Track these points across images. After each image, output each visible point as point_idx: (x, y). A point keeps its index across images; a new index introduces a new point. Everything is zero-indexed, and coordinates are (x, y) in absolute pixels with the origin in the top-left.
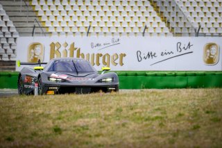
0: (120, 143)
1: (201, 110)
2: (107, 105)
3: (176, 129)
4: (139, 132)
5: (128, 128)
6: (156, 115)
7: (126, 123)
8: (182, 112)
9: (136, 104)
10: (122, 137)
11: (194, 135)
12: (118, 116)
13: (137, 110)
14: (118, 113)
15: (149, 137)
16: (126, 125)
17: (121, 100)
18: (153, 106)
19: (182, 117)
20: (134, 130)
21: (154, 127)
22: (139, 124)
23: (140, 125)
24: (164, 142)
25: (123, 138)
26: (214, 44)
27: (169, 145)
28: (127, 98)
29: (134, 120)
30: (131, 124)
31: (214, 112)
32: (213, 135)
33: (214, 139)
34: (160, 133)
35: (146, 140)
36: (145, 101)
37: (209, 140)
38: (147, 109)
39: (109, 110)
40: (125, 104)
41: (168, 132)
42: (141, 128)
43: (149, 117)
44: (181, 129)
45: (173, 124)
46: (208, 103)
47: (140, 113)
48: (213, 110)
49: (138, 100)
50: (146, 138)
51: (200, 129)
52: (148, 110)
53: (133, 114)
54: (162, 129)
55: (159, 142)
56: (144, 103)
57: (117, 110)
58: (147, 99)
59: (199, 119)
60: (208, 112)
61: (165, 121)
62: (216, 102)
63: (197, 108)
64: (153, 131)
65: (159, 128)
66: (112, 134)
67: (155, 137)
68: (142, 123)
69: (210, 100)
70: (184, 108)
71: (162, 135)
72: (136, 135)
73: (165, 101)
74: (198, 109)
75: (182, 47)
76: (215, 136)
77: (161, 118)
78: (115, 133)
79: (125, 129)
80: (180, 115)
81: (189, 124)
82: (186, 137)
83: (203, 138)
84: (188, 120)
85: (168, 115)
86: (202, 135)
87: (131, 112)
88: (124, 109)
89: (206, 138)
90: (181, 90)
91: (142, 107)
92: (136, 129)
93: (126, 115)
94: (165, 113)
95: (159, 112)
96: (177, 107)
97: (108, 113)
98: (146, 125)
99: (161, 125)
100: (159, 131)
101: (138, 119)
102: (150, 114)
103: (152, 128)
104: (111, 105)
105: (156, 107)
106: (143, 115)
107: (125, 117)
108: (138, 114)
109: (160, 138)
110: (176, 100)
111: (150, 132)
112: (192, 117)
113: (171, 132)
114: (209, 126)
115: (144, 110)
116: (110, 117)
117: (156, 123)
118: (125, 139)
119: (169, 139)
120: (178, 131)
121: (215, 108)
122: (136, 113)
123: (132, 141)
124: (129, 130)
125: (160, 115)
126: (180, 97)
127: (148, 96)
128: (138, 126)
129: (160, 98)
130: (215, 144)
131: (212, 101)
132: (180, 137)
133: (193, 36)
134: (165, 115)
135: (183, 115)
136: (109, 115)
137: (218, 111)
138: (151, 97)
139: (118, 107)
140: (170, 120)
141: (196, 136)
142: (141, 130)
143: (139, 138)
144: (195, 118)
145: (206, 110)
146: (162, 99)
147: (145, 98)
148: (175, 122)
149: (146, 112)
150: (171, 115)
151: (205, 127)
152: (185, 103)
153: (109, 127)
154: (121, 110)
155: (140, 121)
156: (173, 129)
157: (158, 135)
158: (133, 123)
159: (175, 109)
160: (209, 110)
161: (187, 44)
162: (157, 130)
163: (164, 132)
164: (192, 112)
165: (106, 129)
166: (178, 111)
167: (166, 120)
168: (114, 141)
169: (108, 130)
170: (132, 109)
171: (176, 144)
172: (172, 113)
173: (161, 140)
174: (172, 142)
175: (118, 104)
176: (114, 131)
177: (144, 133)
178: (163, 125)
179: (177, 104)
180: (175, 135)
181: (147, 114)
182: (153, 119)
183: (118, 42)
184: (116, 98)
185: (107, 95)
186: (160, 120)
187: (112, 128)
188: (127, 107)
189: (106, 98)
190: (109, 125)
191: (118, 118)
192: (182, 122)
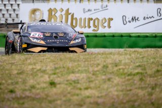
0: (106, 95)
2: (95, 62)
3: (154, 83)
4: (123, 85)
5: (113, 82)
6: (137, 71)
7: (111, 78)
8: (159, 68)
9: (120, 61)
10: (107, 89)
12: (104, 72)
13: (121, 67)
14: (105, 70)
15: (130, 90)
16: (112, 80)
17: (108, 58)
18: (134, 63)
19: (160, 73)
20: (118, 84)
21: (135, 82)
22: (122, 78)
23: (124, 80)
24: (144, 94)
25: (109, 90)
27: (148, 97)
28: (112, 56)
29: (118, 75)
30: (115, 79)
34: (141, 86)
35: (129, 92)
36: (128, 58)
38: (129, 66)
39: (97, 67)
40: (111, 62)
41: (147, 85)
42: (124, 82)
43: (131, 72)
44: (159, 83)
45: (152, 79)
47: (123, 69)
49: (122, 57)
50: (128, 91)
52: (131, 67)
53: (117, 70)
54: (143, 83)
55: (139, 94)
56: (127, 61)
57: (104, 66)
58: (129, 57)
61: (145, 76)
64: (135, 85)
65: (140, 82)
66: (99, 87)
67: (136, 90)
68: (125, 78)
70: (161, 65)
71: (142, 88)
72: (120, 88)
73: (145, 59)
75: (161, 13)
77: (141, 73)
78: (101, 87)
79: (111, 83)
80: (158, 71)
85: (147, 71)
87: (115, 69)
88: (110, 66)
90: (159, 49)
91: (125, 64)
92: (120, 83)
93: (111, 71)
94: (145, 69)
95: (140, 68)
96: (155, 64)
97: (96, 69)
98: (128, 80)
99: (141, 80)
100: (140, 84)
101: (122, 75)
102: (132, 71)
103: (133, 82)
104: (98, 62)
105: (138, 64)
106: (126, 71)
107: (111, 73)
108: (121, 70)
109: (140, 91)
110: (155, 58)
111: (131, 86)
113: (150, 86)
115: (127, 67)
116: (98, 73)
117: (137, 78)
118: (110, 92)
119: (148, 92)
120: (156, 85)
122: (120, 69)
123: (116, 93)
124: (113, 84)
125: (140, 71)
126: (158, 55)
127: (130, 55)
128: (121, 80)
129: (141, 57)
132: (157, 90)
134: (145, 71)
135: (160, 71)
136: (97, 71)
138: (133, 55)
139: (105, 64)
140: (150, 75)
142: (123, 84)
143: (122, 91)
146: (143, 58)
148: (153, 77)
149: (128, 68)
150: (150, 71)
153: (97, 82)
154: (107, 67)
155: (123, 77)
156: (152, 83)
157: (139, 88)
158: (117, 78)
159: (153, 66)
162: (138, 84)
163: (143, 86)
165: (94, 82)
166: (156, 68)
167: (146, 75)
168: (101, 93)
169: (96, 84)
170: (116, 66)
171: (154, 96)
172: (151, 69)
173: (141, 93)
174: (151, 94)
175: (105, 61)
176: (101, 85)
177: (126, 87)
178: (143, 80)
179: (155, 62)
180: (153, 88)
181: (129, 70)
182: (134, 75)
183: (106, 8)
184: (103, 56)
185: (95, 54)
186: (140, 75)
187: (99, 82)
188: (113, 64)
189: (94, 56)
190: (97, 80)
191: (104, 73)
192: (159, 77)
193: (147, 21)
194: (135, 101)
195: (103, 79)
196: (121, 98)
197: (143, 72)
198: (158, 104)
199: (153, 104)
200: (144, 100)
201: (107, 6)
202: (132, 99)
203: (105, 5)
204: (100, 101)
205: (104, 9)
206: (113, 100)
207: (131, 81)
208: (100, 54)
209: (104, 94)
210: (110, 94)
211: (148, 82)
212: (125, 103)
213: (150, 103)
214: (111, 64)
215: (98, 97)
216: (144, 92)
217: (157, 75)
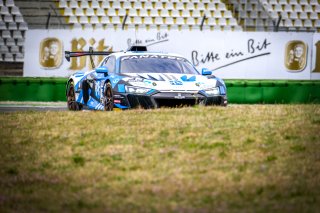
0: (166, 179)
1: (278, 135)
2: (148, 127)
3: (243, 160)
5: (176, 158)
6: (214, 141)
7: (174, 152)
8: (252, 137)
9: (188, 125)
10: (167, 170)
11: (268, 169)
12: (162, 142)
13: (189, 134)
14: (163, 138)
15: (205, 172)
16: (174, 155)
17: (168, 120)
18: (211, 128)
19: (253, 144)
20: (185, 161)
21: (213, 158)
22: (191, 153)
23: (194, 155)
24: (227, 179)
25: (170, 172)
26: (300, 43)
27: (232, 183)
28: (175, 117)
29: (184, 148)
30: (180, 153)
31: (296, 138)
32: (294, 170)
33: (295, 175)
34: (221, 166)
35: (202, 175)
36: (201, 121)
38: (202, 132)
39: (151, 133)
40: (173, 126)
41: (231, 164)
42: (194, 159)
43: (206, 144)
44: (250, 161)
45: (239, 154)
46: (288, 125)
47: (194, 138)
48: (295, 135)
49: (191, 119)
50: (201, 173)
51: (276, 161)
52: (205, 134)
53: (183, 140)
54: (224, 161)
55: (219, 179)
56: (199, 125)
57: (162, 133)
58: (203, 118)
59: (275, 147)
60: (287, 138)
61: (228, 150)
62: (300, 124)
63: (273, 132)
64: (212, 163)
65: (220, 159)
66: (154, 167)
67: (213, 172)
68: (196, 152)
69: (292, 121)
70: (255, 131)
71: (223, 168)
72: (187, 168)
73: (228, 122)
74: (275, 134)
75: (255, 46)
76: (298, 171)
77: (222, 145)
78: (158, 165)
79: (173, 160)
80: (249, 141)
81: (262, 154)
82: (257, 172)
83: (280, 174)
84: (260, 148)
85: (232, 140)
86: (279, 169)
87: (181, 137)
88: (171, 132)
89: (285, 174)
90: (251, 106)
91: (197, 130)
92: (188, 160)
93: (173, 141)
94: (228, 138)
95: (220, 137)
96: (244, 130)
97: (149, 137)
98: (202, 155)
99: (222, 155)
100: (221, 163)
101: (191, 146)
102: (208, 140)
103: (210, 160)
104: (152, 125)
105: (216, 130)
106: (197, 140)
107: (173, 144)
108: (190, 140)
109: (220, 173)
110: (244, 121)
111: (206, 165)
112: (266, 144)
113: (236, 165)
114: (289, 157)
115: (200, 134)
116: (152, 143)
117: (215, 152)
118: (172, 174)
119: (233, 174)
120: (246, 163)
121: (298, 133)
122: (188, 138)
123: (181, 176)
124: (177, 162)
125: (222, 141)
126: (250, 116)
127: (204, 115)
128: (190, 155)
129: (222, 118)
130: (296, 182)
131: (294, 122)
132: (248, 171)
133: (270, 30)
134: (228, 142)
135: (254, 141)
136: (151, 140)
137: (302, 136)
138: (209, 116)
139: (163, 129)
140: (235, 148)
141: (270, 171)
142: (194, 161)
143: (191, 173)
144: (270, 146)
145: (286, 134)
146: (225, 119)
147: (201, 117)
148: (242, 151)
149: (202, 136)
150: (236, 141)
151: (284, 159)
152: (256, 124)
153: (150, 157)
154: (167, 134)
155: (193, 150)
156: (239, 160)
157: (219, 169)
158: (183, 152)
159: (242, 132)
160: (290, 135)
161: (262, 42)
162: (217, 161)
163: (226, 165)
164: (266, 138)
165: (146, 159)
166: (247, 136)
167: (230, 148)
168: (157, 176)
169: (148, 161)
170: (182, 133)
171: (242, 182)
172: (238, 139)
173: (222, 176)
174: (238, 179)
175: (163, 125)
176: (157, 162)
177: (198, 166)
178: (226, 155)
179: (245, 126)
180: (241, 169)
181: (203, 139)
182: (211, 147)
183: (165, 39)
184: (160, 117)
185: (148, 112)
186: (220, 147)
187: (155, 158)
188: (176, 129)
189: (146, 116)
190: (151, 155)
191: (162, 145)
192: (251, 151)
193: (232, 59)
194: (212, 189)
195: (161, 154)
196: (190, 184)
197: (225, 142)
198: (250, 195)
199: (241, 194)
200: (227, 188)
201: (166, 35)
202: (208, 186)
203: (162, 34)
204: (155, 188)
205: (162, 40)
206: (176, 188)
207: (206, 157)
209: (162, 177)
210: (172, 177)
211: (233, 159)
212: (196, 193)
213: (236, 192)
214: (172, 129)
215: (153, 183)
216: (227, 174)
217: (247, 147)
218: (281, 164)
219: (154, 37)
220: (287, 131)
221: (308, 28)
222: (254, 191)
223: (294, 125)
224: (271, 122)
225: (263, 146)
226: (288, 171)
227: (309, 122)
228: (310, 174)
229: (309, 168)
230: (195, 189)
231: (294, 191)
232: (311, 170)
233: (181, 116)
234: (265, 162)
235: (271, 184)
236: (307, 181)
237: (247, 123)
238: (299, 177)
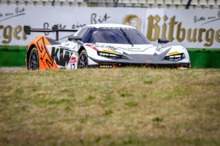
0: (19, 129)
1: (115, 93)
2: (6, 85)
3: (84, 114)
4: (42, 117)
5: (29, 112)
6: (61, 98)
7: (27, 107)
8: (93, 94)
9: (40, 84)
10: (21, 122)
11: (105, 121)
12: (17, 98)
13: (41, 92)
14: (18, 95)
15: (52, 123)
16: (27, 109)
17: (23, 80)
18: (59, 87)
19: (93, 101)
20: (36, 114)
21: (59, 112)
22: (42, 107)
23: (44, 109)
24: (70, 129)
26: (135, 16)
27: (75, 133)
28: (29, 77)
29: (36, 103)
30: (32, 108)
31: (130, 95)
32: (127, 122)
33: (129, 126)
34: (66, 118)
35: (50, 126)
36: (51, 81)
37: (122, 128)
38: (52, 90)
39: (8, 91)
40: (27, 85)
41: (75, 117)
42: (44, 112)
43: (54, 99)
44: (91, 115)
45: (81, 108)
46: (123, 85)
47: (44, 95)
48: (130, 93)
49: (42, 79)
50: (49, 124)
51: (112, 115)
52: (54, 92)
53: (35, 96)
54: (69, 114)
55: (64, 129)
56: (49, 84)
57: (18, 90)
58: (52, 79)
59: (112, 103)
60: (123, 95)
61: (72, 105)
62: (134, 84)
63: (111, 90)
64: (58, 116)
65: (65, 113)
66: (10, 119)
67: (59, 123)
68: (45, 107)
69: (127, 81)
70: (96, 90)
71: (68, 120)
72: (38, 120)
73: (73, 82)
74: (112, 92)
75: (97, 19)
76: (130, 123)
77: (68, 101)
78: (13, 118)
79: (26, 113)
80: (91, 98)
81: (101, 109)
82: (96, 123)
83: (115, 126)
84: (100, 104)
85: (76, 97)
86: (114, 121)
87: (33, 94)
88: (25, 90)
89: (119, 125)
90: (93, 69)
91: (47, 88)
92: (38, 113)
93: (27, 97)
94: (73, 95)
95: (66, 94)
96: (87, 88)
97: (7, 94)
98: (50, 109)
99: (67, 109)
100: (65, 116)
101: (41, 102)
102: (56, 97)
103: (56, 113)
104: (10, 84)
105: (63, 89)
106: (47, 97)
107: (26, 100)
108: (41, 96)
109: (64, 124)
110: (86, 81)
111: (53, 117)
112: (105, 101)
113: (79, 118)
114: (123, 111)
115: (49, 92)
116: (8, 99)
117: (62, 107)
118: (24, 125)
119: (76, 125)
120: (87, 116)
121: (132, 91)
122: (39, 95)
123: (32, 127)
124: (29, 114)
125: (67, 98)
126: (92, 77)
127: (54, 76)
128: (40, 109)
129: (68, 78)
130: (129, 132)
131: (129, 82)
132: (89, 123)
133: (110, 6)
134: (73, 98)
135: (94, 98)
136: (8, 97)
137: (135, 94)
138: (57, 76)
139: (19, 87)
140: (79, 103)
141: (107, 123)
142: (44, 114)
143: (40, 124)
144: (108, 102)
145: (122, 92)
146: (71, 79)
147: (51, 78)
148: (84, 106)
149: (51, 94)
150: (80, 98)
151: (119, 113)
152: (97, 84)
153: (7, 111)
154: (22, 92)
155: (43, 105)
156: (82, 114)
157: (64, 120)
158: (35, 106)
159: (84, 91)
160: (125, 93)
161: (103, 16)
162: (63, 114)
163: (70, 117)
164: (105, 95)
165: (3, 112)
166: (89, 94)
167: (74, 103)
168: (12, 126)
169: (5, 114)
170: (34, 90)
171: (83, 132)
172: (81, 96)
173: (66, 127)
174: (79, 129)
175: (19, 84)
176: (12, 115)
177: (47, 118)
178: (70, 109)
179: (87, 85)
180: (83, 121)
181: (52, 96)
182: (58, 103)
183: (23, 13)
184: (17, 77)
185: (6, 74)
186: (66, 103)
187: (10, 112)
188: (30, 87)
189: (5, 76)
190: (7, 109)
191: (17, 100)
192: (92, 106)
194: (58, 138)
195: (16, 108)
196: (39, 133)
197: (70, 98)
198: (89, 142)
199: (81, 141)
200: (71, 137)
201: (23, 10)
202: (54, 135)
203: (20, 9)
204: (10, 137)
205: (20, 13)
206: (28, 137)
207: (53, 111)
208: (12, 74)
209: (16, 128)
210: (24, 128)
211: (76, 113)
212: (44, 141)
213: (78, 140)
214: (27, 87)
215: (8, 132)
216: (70, 126)
217: (89, 102)
218: (117, 117)
219: (13, 11)
220: (122, 90)
221: (142, 4)
222: (92, 139)
223: (128, 85)
224: (110, 82)
225: (102, 102)
226: (122, 123)
227: (141, 82)
228: (140, 126)
229: (140, 120)
230: (44, 138)
231: (127, 139)
232: (141, 122)
233: (35, 77)
234: (103, 115)
235: (107, 133)
236: (138, 131)
237: (90, 82)
238: (131, 128)
